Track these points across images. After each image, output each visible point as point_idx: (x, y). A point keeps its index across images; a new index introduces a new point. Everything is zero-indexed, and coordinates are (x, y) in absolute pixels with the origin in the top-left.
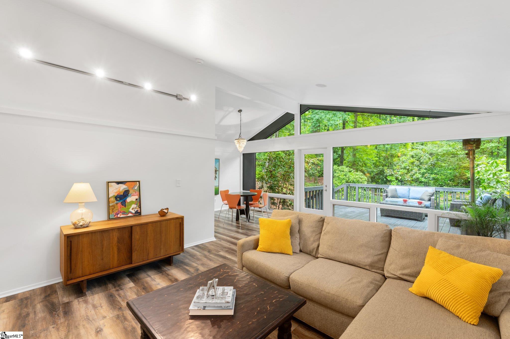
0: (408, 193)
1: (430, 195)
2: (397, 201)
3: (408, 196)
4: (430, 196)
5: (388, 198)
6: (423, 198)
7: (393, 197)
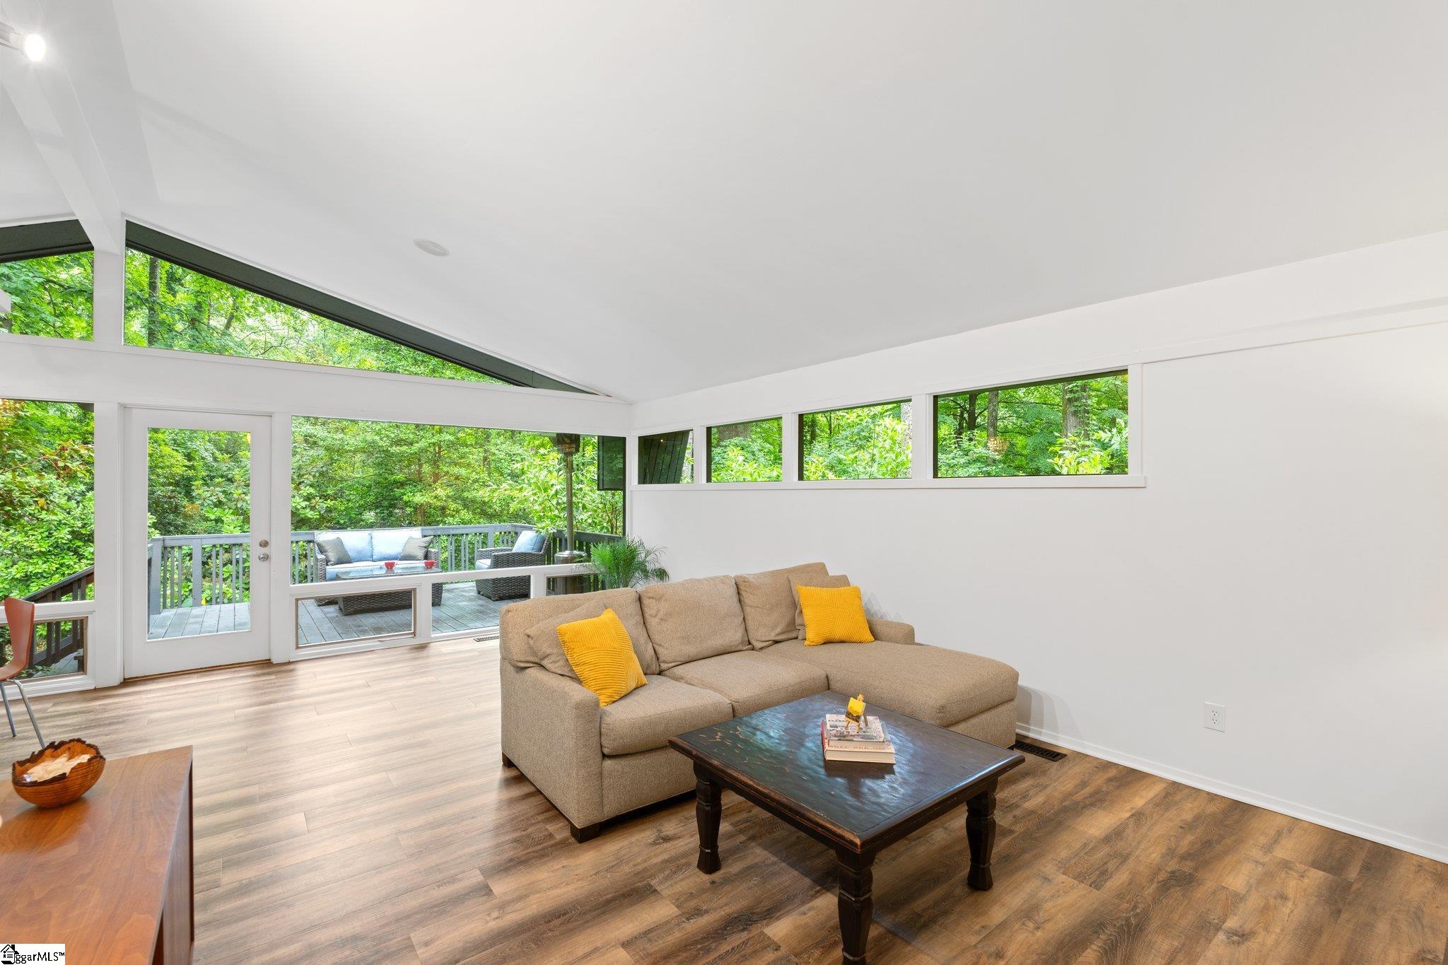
0: (368, 548)
1: (425, 545)
2: (348, 570)
3: (369, 554)
4: (425, 547)
5: (332, 565)
6: (412, 554)
7: (340, 562)
